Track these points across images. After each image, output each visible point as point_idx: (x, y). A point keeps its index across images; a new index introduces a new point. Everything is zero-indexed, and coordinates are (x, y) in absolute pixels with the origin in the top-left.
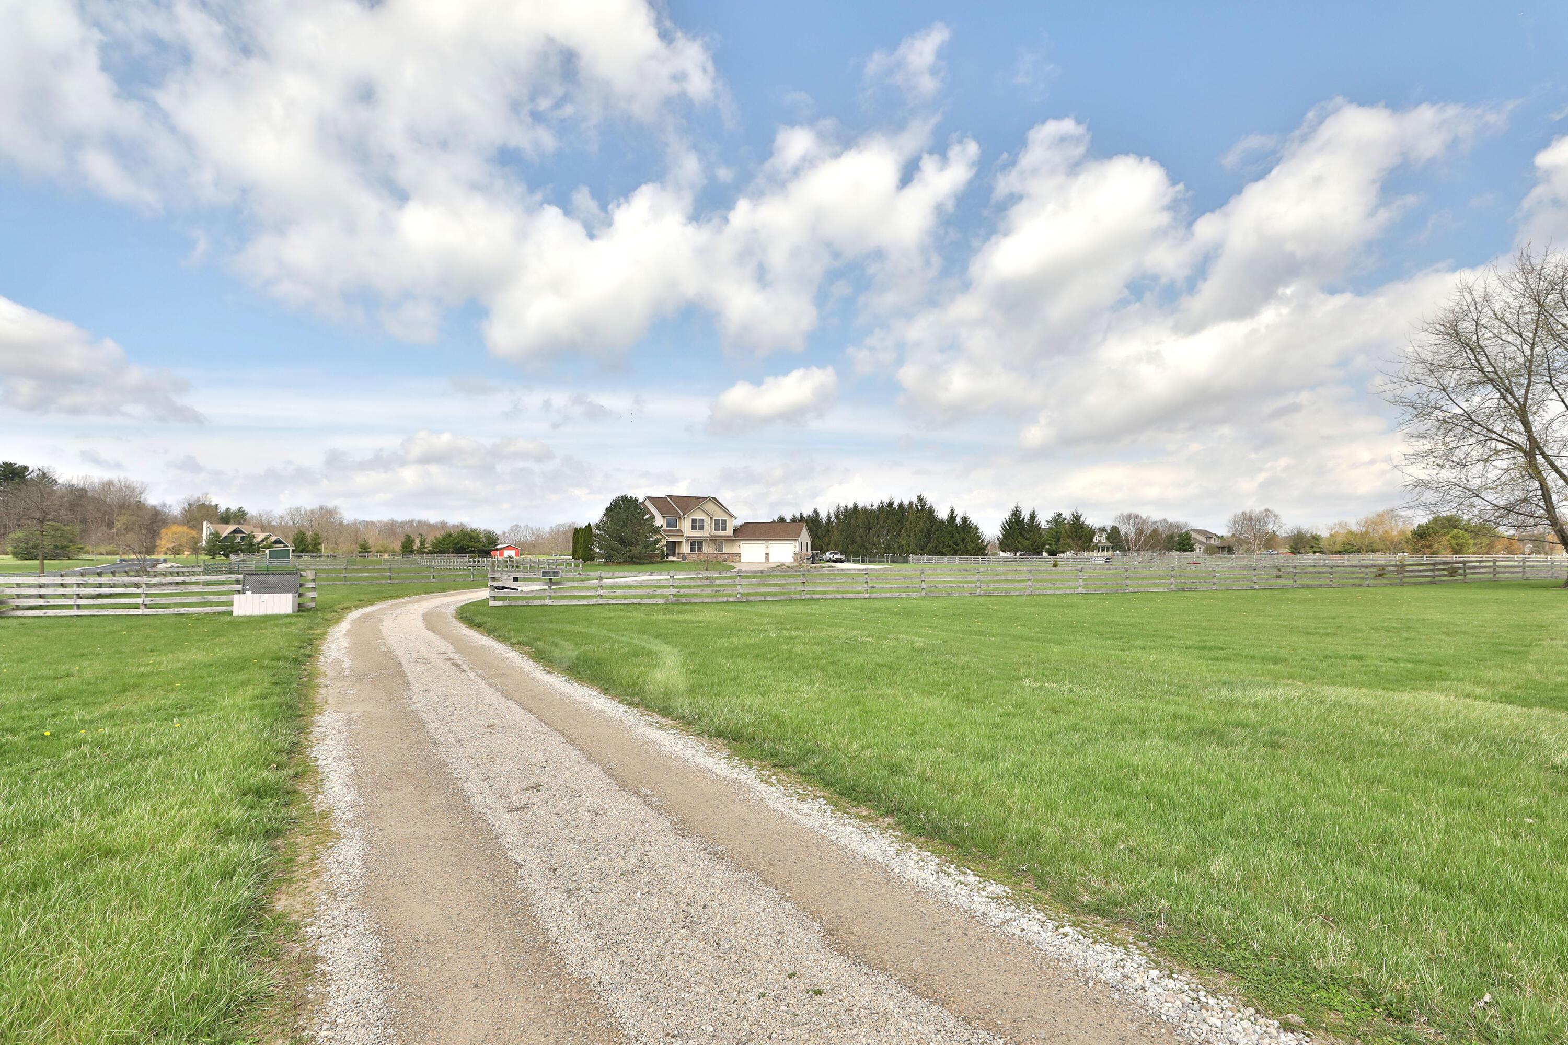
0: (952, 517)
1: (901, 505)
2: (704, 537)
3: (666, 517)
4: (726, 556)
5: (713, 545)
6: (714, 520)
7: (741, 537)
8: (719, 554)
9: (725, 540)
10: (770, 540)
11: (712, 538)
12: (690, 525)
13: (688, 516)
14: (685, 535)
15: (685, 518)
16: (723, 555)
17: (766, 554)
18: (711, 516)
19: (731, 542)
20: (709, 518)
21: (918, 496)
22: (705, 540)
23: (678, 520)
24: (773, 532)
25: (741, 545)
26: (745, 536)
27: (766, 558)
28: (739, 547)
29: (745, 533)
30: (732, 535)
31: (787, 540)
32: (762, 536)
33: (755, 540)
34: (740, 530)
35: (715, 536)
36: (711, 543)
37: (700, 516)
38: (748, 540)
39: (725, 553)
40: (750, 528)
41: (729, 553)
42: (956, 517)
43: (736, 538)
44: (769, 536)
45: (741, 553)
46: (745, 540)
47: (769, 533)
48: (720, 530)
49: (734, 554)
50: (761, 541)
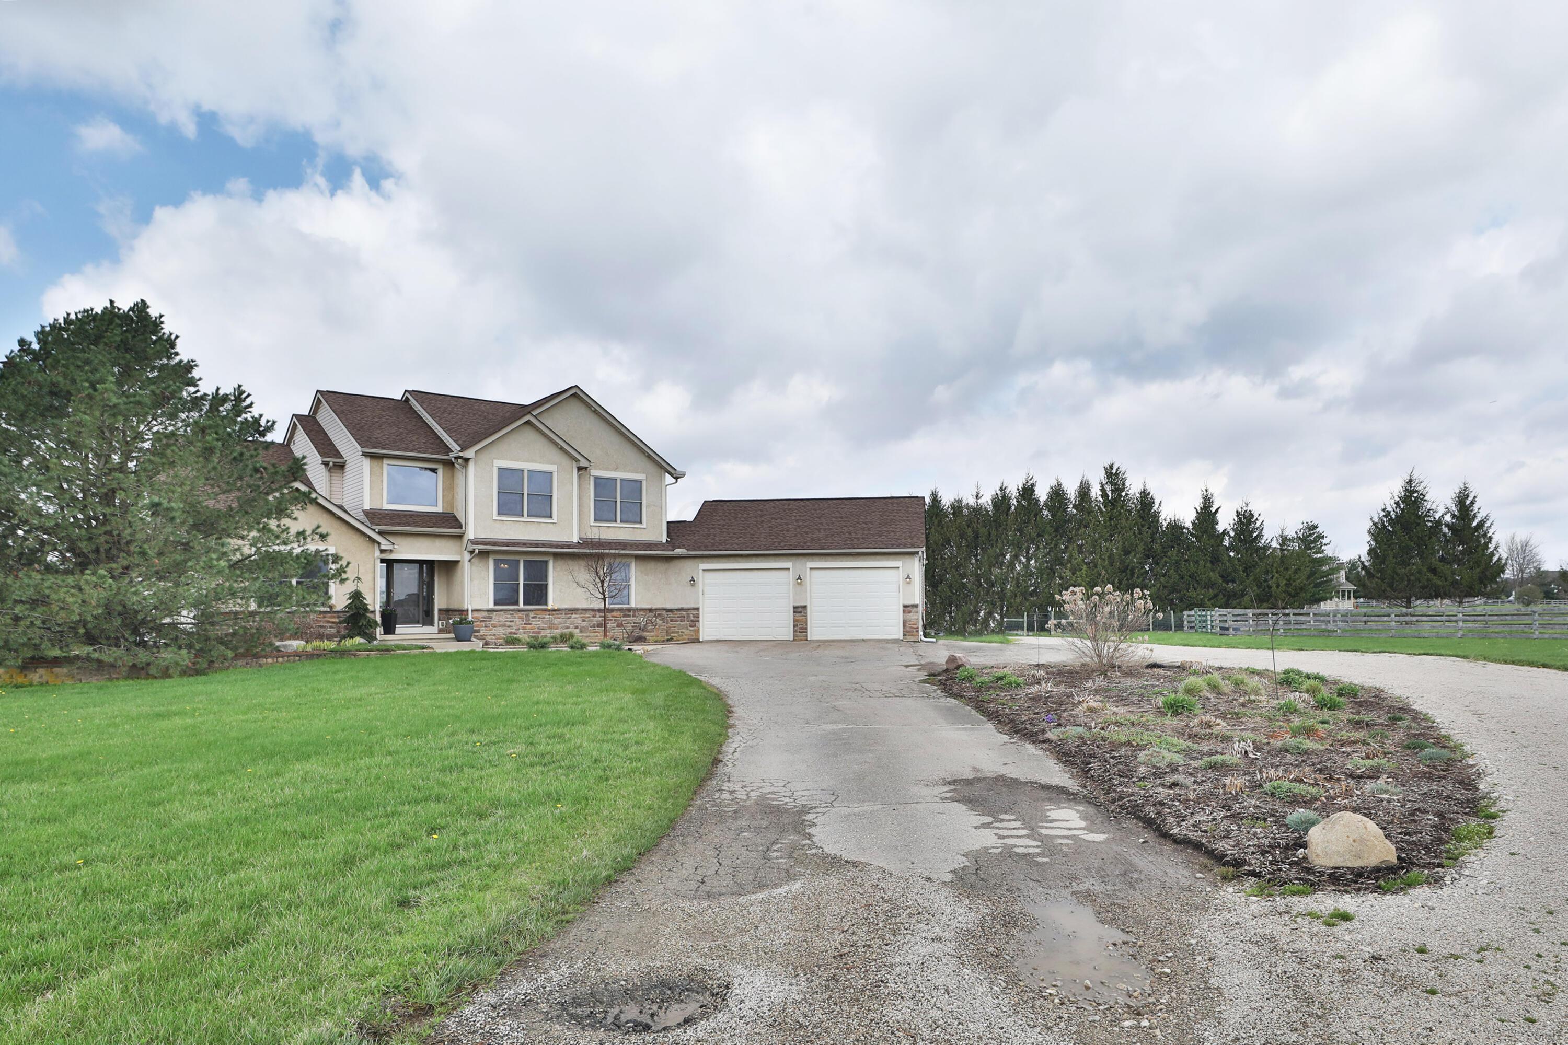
0: (1207, 515)
1: (1057, 494)
2: (551, 546)
3: (386, 462)
4: (642, 620)
5: (587, 576)
6: (592, 479)
7: (699, 549)
8: (612, 610)
9: (637, 557)
10: (811, 558)
11: (588, 551)
12: (492, 495)
13: (485, 456)
14: (471, 534)
15: (467, 460)
16: (629, 616)
17: (795, 608)
18: (583, 463)
19: (661, 567)
20: (575, 470)
21: (1106, 469)
22: (556, 555)
23: (440, 471)
24: (819, 530)
25: (701, 578)
26: (713, 545)
27: (794, 626)
28: (692, 585)
29: (715, 535)
30: (664, 541)
31: (873, 557)
32: (779, 543)
33: (754, 559)
34: (695, 526)
35: (601, 544)
36: (576, 568)
37: (535, 461)
38: (724, 560)
39: (637, 610)
40: (735, 518)
41: (650, 610)
42: (1219, 516)
43: (679, 551)
44: (805, 543)
45: (698, 609)
46: (715, 560)
47: (807, 533)
48: (616, 521)
49: (671, 610)
50: (777, 559)
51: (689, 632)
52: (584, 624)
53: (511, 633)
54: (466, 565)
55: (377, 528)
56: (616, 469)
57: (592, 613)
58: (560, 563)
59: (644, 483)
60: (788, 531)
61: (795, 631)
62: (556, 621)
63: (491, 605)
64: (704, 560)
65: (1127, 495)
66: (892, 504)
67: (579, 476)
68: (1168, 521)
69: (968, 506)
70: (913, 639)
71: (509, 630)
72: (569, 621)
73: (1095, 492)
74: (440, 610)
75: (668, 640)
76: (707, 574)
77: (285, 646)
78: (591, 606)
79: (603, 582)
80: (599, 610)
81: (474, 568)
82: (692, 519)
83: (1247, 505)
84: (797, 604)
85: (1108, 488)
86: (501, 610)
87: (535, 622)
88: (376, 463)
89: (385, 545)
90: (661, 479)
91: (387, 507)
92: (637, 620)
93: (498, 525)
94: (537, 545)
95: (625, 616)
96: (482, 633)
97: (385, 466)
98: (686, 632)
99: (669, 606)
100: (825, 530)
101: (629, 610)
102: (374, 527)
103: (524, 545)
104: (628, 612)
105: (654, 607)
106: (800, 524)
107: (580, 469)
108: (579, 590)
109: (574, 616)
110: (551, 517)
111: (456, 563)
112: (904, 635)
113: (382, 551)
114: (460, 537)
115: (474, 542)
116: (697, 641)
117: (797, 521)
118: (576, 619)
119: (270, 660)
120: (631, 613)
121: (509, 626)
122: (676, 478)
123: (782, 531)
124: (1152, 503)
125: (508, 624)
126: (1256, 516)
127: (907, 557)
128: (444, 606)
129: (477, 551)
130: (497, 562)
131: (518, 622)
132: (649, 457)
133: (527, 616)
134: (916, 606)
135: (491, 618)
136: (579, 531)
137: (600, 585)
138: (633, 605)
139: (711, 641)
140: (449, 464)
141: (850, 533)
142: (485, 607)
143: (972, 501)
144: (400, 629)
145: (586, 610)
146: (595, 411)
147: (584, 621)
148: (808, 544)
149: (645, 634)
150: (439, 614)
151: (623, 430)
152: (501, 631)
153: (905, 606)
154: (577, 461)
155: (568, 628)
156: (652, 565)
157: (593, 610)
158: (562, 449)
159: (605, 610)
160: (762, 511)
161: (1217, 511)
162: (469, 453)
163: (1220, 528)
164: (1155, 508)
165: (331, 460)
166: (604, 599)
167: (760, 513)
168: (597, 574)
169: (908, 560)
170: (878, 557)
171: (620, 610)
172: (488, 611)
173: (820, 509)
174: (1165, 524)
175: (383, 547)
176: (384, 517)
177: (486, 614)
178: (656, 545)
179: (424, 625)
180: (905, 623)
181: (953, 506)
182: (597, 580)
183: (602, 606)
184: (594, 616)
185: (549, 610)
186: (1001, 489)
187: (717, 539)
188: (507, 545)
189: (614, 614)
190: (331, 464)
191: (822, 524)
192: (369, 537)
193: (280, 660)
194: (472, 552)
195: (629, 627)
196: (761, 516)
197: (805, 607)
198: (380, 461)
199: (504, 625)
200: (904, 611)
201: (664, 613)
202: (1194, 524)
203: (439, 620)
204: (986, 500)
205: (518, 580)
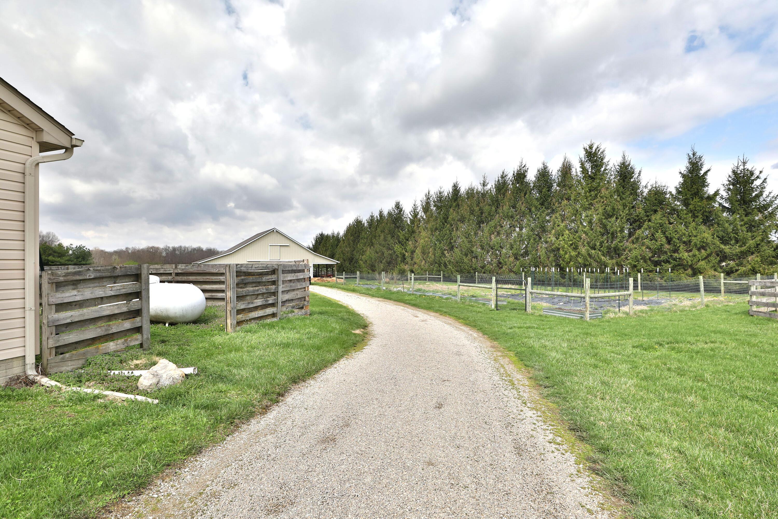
0: (694, 178)
1: (544, 175)
21: (586, 150)
42: (710, 178)
65: (605, 170)
68: (650, 187)
69: (478, 192)
73: (576, 169)
83: (744, 163)
85: (588, 166)
124: (632, 173)
126: (757, 173)
143: (480, 188)
161: (706, 173)
163: (711, 191)
164: (636, 176)
174: (646, 191)
181: (467, 193)
186: (502, 177)
202: (677, 189)
204: (491, 185)
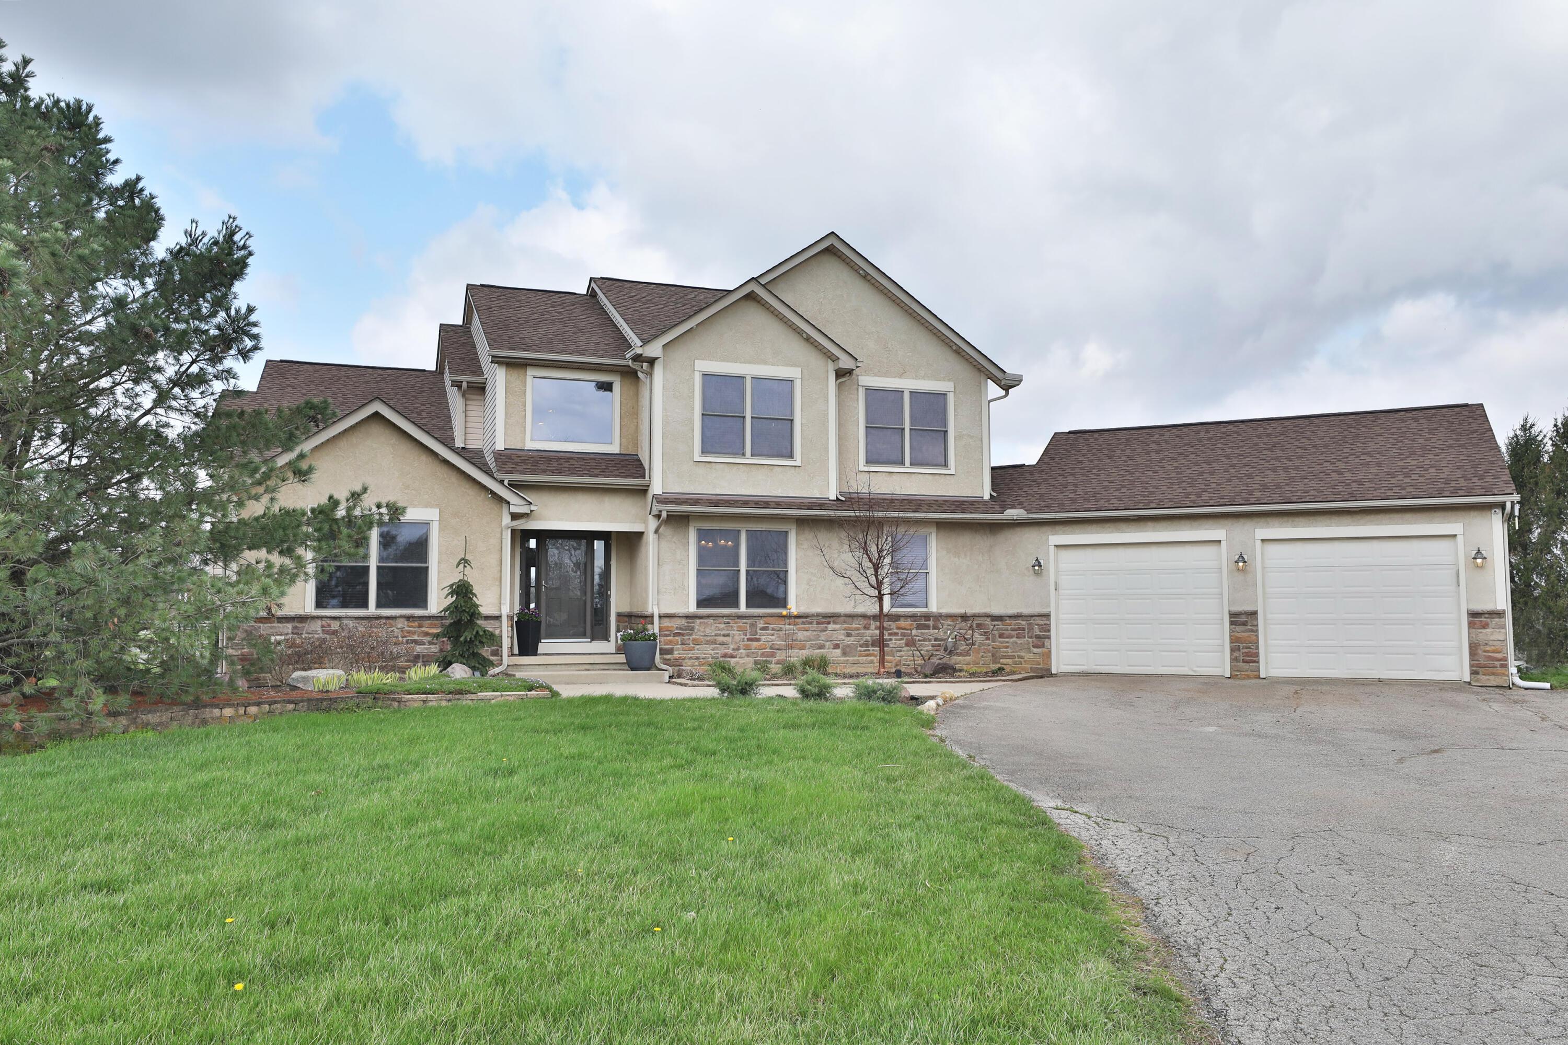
2: (790, 506)
3: (531, 372)
4: (946, 633)
5: (848, 557)
6: (861, 392)
7: (1049, 509)
8: (896, 618)
9: (941, 525)
10: (1262, 521)
11: (852, 513)
12: (691, 421)
13: (680, 355)
14: (657, 488)
15: (652, 361)
16: (927, 627)
17: (1233, 615)
18: (845, 363)
19: (981, 542)
20: (832, 376)
22: (802, 523)
23: (617, 387)
24: (1274, 470)
25: (1051, 559)
26: (1074, 501)
27: (1232, 650)
28: (1037, 574)
29: (1076, 485)
30: (987, 497)
31: (1396, 516)
32: (1199, 495)
33: (1150, 524)
34: (1041, 472)
35: (873, 502)
36: (835, 544)
37: (765, 362)
38: (1094, 527)
39: (938, 617)
40: (1110, 457)
41: (964, 617)
43: (1013, 513)
44: (1250, 493)
45: (1047, 616)
46: (1076, 528)
47: (1250, 476)
48: (902, 463)
49: (1000, 618)
50: (1195, 524)
51: (1031, 656)
52: (850, 641)
53: (725, 656)
54: (651, 538)
55: (507, 478)
56: (901, 376)
57: (863, 622)
58: (808, 535)
59: (951, 398)
60: (1212, 473)
61: (1234, 660)
62: (801, 635)
63: (692, 608)
64: (1058, 528)
66: (1416, 420)
67: (840, 387)
70: (1493, 681)
71: (722, 650)
72: (823, 636)
74: (619, 615)
75: (995, 673)
76: (1064, 554)
77: (305, 680)
78: (860, 609)
79: (876, 567)
80: (874, 617)
81: (664, 544)
82: (1034, 462)
84: (1237, 608)
86: (709, 616)
87: (766, 638)
88: (515, 374)
89: (517, 505)
90: (980, 390)
91: (531, 445)
92: (941, 634)
93: (701, 470)
94: (766, 505)
95: (919, 627)
96: (676, 654)
97: (529, 380)
98: (1028, 656)
99: (996, 610)
100: (1286, 469)
101: (927, 617)
102: (500, 476)
103: (745, 504)
104: (927, 620)
105: (970, 611)
106: (1235, 461)
107: (841, 374)
108: (840, 581)
109: (831, 626)
110: (791, 456)
111: (640, 535)
112: (1474, 673)
113: (515, 516)
114: (643, 491)
115: (662, 500)
116: (1044, 674)
117: (1228, 457)
118: (836, 631)
119: (228, 712)
120: (931, 623)
121: (722, 644)
122: (1007, 388)
123: (1201, 474)
125: (721, 639)
127: (1473, 514)
128: (625, 609)
129: (664, 515)
130: (702, 535)
131: (738, 636)
132: (958, 352)
133: (753, 625)
134: (1500, 614)
135: (692, 629)
136: (840, 479)
137: (871, 572)
138: (933, 608)
139: (1073, 674)
140: (630, 375)
141: (1339, 472)
142: (681, 610)
144: (545, 646)
145: (852, 616)
146: (866, 277)
147: (849, 635)
148: (1257, 494)
149: (955, 659)
150: (618, 621)
151: (914, 306)
152: (708, 652)
153: (1473, 615)
154: (834, 359)
155: (821, 647)
156: (965, 539)
157: (864, 616)
158: (808, 340)
159: (880, 616)
160: (1157, 443)
162: (654, 350)
165: (465, 379)
166: (880, 598)
167: (1153, 446)
168: (866, 551)
169: (1477, 521)
170: (1408, 516)
171: (913, 617)
172: (687, 617)
173: (1269, 435)
175: (514, 509)
176: (523, 462)
177: (683, 622)
178: (972, 503)
179: (593, 639)
180: (1474, 648)
182: (867, 564)
183: (875, 609)
184: (866, 627)
185: (789, 617)
187: (1080, 491)
188: (716, 504)
189: (902, 623)
190: (464, 385)
191: (1277, 459)
192: (492, 492)
193: (253, 710)
194: (658, 516)
195: (927, 647)
196: (1157, 452)
197: (1254, 614)
198: (521, 371)
199: (714, 642)
200: (1471, 625)
201: (988, 621)
203: (618, 631)
205: (737, 563)
